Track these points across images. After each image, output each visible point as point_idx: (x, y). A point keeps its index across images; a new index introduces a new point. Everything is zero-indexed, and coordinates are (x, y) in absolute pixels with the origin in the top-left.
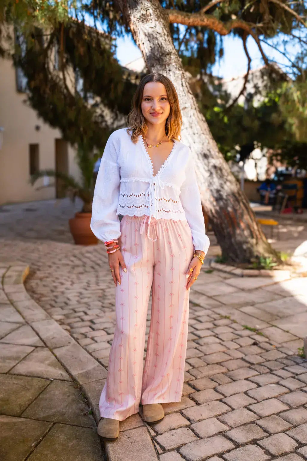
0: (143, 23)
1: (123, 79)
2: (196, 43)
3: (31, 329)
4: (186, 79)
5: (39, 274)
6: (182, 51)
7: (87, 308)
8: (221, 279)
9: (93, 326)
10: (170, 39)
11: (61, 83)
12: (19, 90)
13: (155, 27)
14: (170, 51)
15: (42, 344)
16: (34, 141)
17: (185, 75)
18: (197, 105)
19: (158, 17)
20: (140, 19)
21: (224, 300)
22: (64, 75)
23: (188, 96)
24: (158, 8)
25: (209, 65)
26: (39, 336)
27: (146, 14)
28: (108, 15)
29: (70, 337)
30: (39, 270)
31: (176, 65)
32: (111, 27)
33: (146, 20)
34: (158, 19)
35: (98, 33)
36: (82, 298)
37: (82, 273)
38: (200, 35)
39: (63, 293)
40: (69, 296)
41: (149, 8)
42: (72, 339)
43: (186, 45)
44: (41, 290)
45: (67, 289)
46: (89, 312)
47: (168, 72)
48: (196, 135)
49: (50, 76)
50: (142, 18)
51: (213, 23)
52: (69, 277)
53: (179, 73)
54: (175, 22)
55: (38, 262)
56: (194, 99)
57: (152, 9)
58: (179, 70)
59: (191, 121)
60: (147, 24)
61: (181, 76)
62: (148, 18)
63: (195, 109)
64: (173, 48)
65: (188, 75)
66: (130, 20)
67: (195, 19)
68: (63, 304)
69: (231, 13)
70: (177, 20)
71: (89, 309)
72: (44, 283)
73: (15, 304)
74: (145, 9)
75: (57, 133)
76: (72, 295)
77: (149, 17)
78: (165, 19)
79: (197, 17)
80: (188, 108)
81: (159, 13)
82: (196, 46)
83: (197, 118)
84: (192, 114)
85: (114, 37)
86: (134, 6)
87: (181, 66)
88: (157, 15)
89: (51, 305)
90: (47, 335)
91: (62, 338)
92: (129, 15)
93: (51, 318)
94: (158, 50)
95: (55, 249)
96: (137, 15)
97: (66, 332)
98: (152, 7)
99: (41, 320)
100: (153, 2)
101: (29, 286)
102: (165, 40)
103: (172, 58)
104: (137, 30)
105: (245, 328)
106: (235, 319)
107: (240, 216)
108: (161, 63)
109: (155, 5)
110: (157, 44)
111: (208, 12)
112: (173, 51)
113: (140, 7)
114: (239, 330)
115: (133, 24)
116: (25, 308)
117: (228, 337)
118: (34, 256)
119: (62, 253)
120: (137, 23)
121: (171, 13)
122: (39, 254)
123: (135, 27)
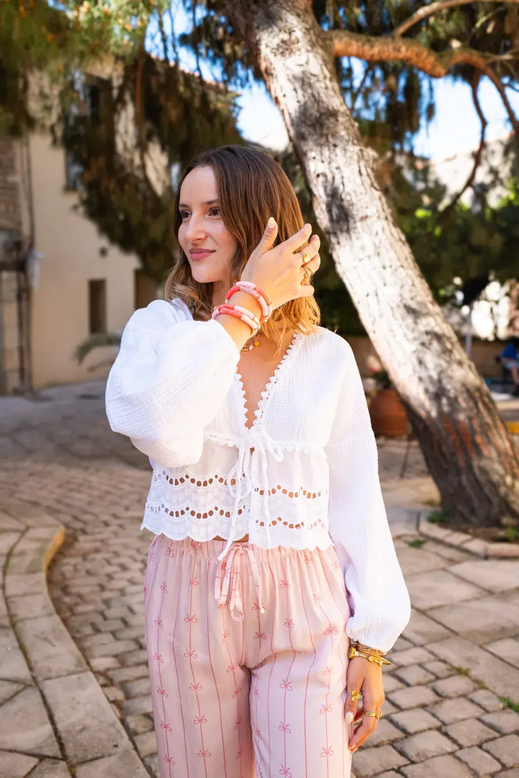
0: (283, 56)
2: (384, 93)
3: (40, 700)
4: (367, 161)
5: (84, 543)
6: (359, 111)
8: (443, 564)
10: (336, 86)
11: (139, 173)
12: (70, 187)
13: (307, 63)
14: (336, 109)
15: (54, 750)
16: (97, 275)
17: (365, 154)
18: (388, 211)
19: (313, 45)
20: (277, 49)
21: (451, 619)
22: (143, 160)
23: (372, 194)
24: (312, 28)
25: (408, 134)
26: (53, 723)
27: (290, 39)
28: (222, 50)
29: (119, 726)
30: (84, 532)
31: (348, 134)
33: (290, 50)
34: (313, 48)
35: (203, 84)
38: (392, 80)
39: (122, 592)
40: (134, 601)
41: (295, 29)
42: (122, 737)
43: (366, 98)
44: (82, 585)
45: (132, 582)
47: (332, 148)
48: (389, 270)
50: (281, 47)
51: (418, 55)
52: (138, 551)
53: (354, 149)
54: (345, 55)
55: (86, 512)
56: (384, 199)
57: (301, 30)
58: (354, 144)
59: (377, 243)
60: (292, 59)
61: (358, 156)
62: (292, 47)
63: (386, 219)
64: (342, 102)
65: (371, 153)
66: (258, 52)
67: (381, 48)
68: (118, 625)
69: (450, 37)
70: (350, 50)
72: (89, 566)
73: (20, 625)
74: (287, 31)
75: (132, 262)
76: (139, 600)
77: (296, 46)
78: (326, 48)
79: (387, 44)
80: (371, 217)
81: (314, 38)
82: (383, 101)
83: (390, 235)
84: (380, 229)
85: (231, 88)
86: (266, 26)
87: (356, 136)
88: (310, 40)
89: (93, 626)
90: (70, 721)
91: (101, 730)
92: (257, 44)
93: (88, 668)
94: (313, 107)
95: (121, 482)
96: (271, 42)
97: (113, 708)
98: (300, 27)
99: (65, 673)
100: (302, 17)
101: (57, 577)
102: (326, 88)
103: (340, 122)
104: (273, 71)
105: (506, 705)
106: (481, 678)
107: (478, 429)
108: (318, 130)
109: (307, 22)
110: (311, 96)
111: (407, 35)
112: (343, 109)
113: (277, 26)
114: (495, 712)
115: (265, 59)
116: (37, 637)
117: (469, 732)
118: (80, 500)
119: (132, 492)
120: (271, 56)
121: (337, 36)
122: (90, 495)
123: (269, 65)
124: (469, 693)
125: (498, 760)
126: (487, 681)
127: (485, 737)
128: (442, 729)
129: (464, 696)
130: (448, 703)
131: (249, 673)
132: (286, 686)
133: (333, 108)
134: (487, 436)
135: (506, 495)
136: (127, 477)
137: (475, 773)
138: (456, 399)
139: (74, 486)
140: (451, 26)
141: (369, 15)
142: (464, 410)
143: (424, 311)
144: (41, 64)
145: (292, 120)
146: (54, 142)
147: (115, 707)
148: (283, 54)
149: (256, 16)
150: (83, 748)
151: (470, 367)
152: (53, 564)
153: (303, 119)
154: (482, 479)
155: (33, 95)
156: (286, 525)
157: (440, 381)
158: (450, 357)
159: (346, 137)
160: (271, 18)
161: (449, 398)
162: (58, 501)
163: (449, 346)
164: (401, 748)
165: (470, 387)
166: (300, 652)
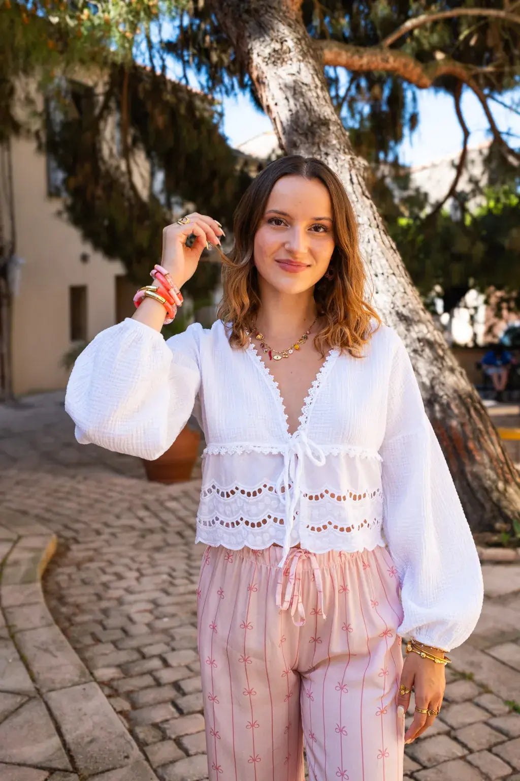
0: (275, 65)
1: (236, 170)
2: (368, 101)
3: (46, 712)
4: (358, 169)
5: (77, 552)
6: (346, 120)
7: (168, 644)
9: (182, 702)
10: (326, 95)
11: (124, 180)
12: (53, 193)
13: (299, 73)
14: (327, 117)
15: (64, 763)
16: (78, 281)
17: (356, 162)
19: (304, 55)
20: (269, 59)
22: (128, 166)
23: (363, 201)
24: (303, 38)
25: (392, 144)
26: (61, 735)
27: (281, 49)
28: (208, 57)
29: (129, 737)
30: (77, 541)
31: (340, 143)
32: (215, 80)
33: (281, 60)
34: (304, 58)
35: (190, 92)
36: (157, 618)
37: (157, 549)
38: (376, 90)
39: (120, 601)
40: (133, 610)
41: (287, 39)
42: (132, 748)
43: (351, 108)
44: (78, 594)
45: (128, 591)
46: (172, 659)
47: (325, 155)
48: (381, 277)
49: (103, 168)
50: (273, 56)
51: (405, 66)
52: (133, 559)
53: (345, 158)
54: (332, 64)
55: (77, 521)
56: (375, 207)
57: (292, 40)
58: (345, 153)
59: (369, 250)
60: (283, 68)
61: (350, 165)
62: (284, 56)
63: (378, 227)
64: (335, 112)
65: (362, 162)
66: (250, 61)
67: (368, 59)
68: (119, 634)
69: (434, 48)
70: (338, 59)
71: (173, 650)
72: (84, 575)
73: (18, 636)
74: (279, 40)
75: (117, 268)
76: (138, 609)
77: (287, 55)
78: (316, 57)
79: (376, 55)
80: (363, 225)
81: (305, 48)
82: (367, 110)
83: (381, 243)
84: (371, 237)
85: (218, 97)
86: (257, 36)
87: (347, 144)
88: (302, 50)
89: (93, 635)
90: (78, 732)
91: (111, 741)
92: (249, 52)
93: (91, 678)
94: (305, 115)
95: (110, 490)
96: (263, 51)
97: (120, 719)
98: (291, 37)
99: (69, 685)
100: (293, 27)
101: (52, 586)
102: (318, 97)
103: (331, 131)
104: (264, 80)
105: (511, 708)
106: (485, 682)
107: (471, 436)
108: (310, 140)
109: (298, 32)
110: (302, 104)
111: (394, 46)
112: (334, 118)
113: (269, 35)
114: (500, 716)
115: (257, 68)
116: (39, 648)
117: (477, 736)
118: (70, 508)
119: (122, 500)
120: (263, 66)
121: (327, 46)
122: (79, 504)
123: (260, 73)
124: (475, 697)
125: (509, 763)
126: (492, 685)
127: (493, 740)
128: (451, 734)
129: (470, 700)
130: (455, 708)
131: (300, 676)
132: (342, 688)
133: (324, 117)
134: (479, 442)
135: (499, 500)
136: (115, 485)
137: (487, 778)
138: (448, 404)
139: (60, 495)
140: (435, 38)
141: (354, 26)
142: (457, 416)
143: (416, 318)
144: (28, 70)
145: (284, 128)
146: (40, 147)
147: (122, 718)
148: (275, 63)
149: (247, 26)
150: (93, 760)
151: (461, 374)
152: (47, 574)
153: (295, 127)
154: (475, 484)
155: (19, 100)
156: (337, 529)
157: (432, 387)
158: (442, 364)
159: (338, 146)
160: (263, 28)
161: (441, 405)
162: (48, 510)
163: (441, 353)
164: (413, 753)
165: (462, 393)
166: (355, 655)
